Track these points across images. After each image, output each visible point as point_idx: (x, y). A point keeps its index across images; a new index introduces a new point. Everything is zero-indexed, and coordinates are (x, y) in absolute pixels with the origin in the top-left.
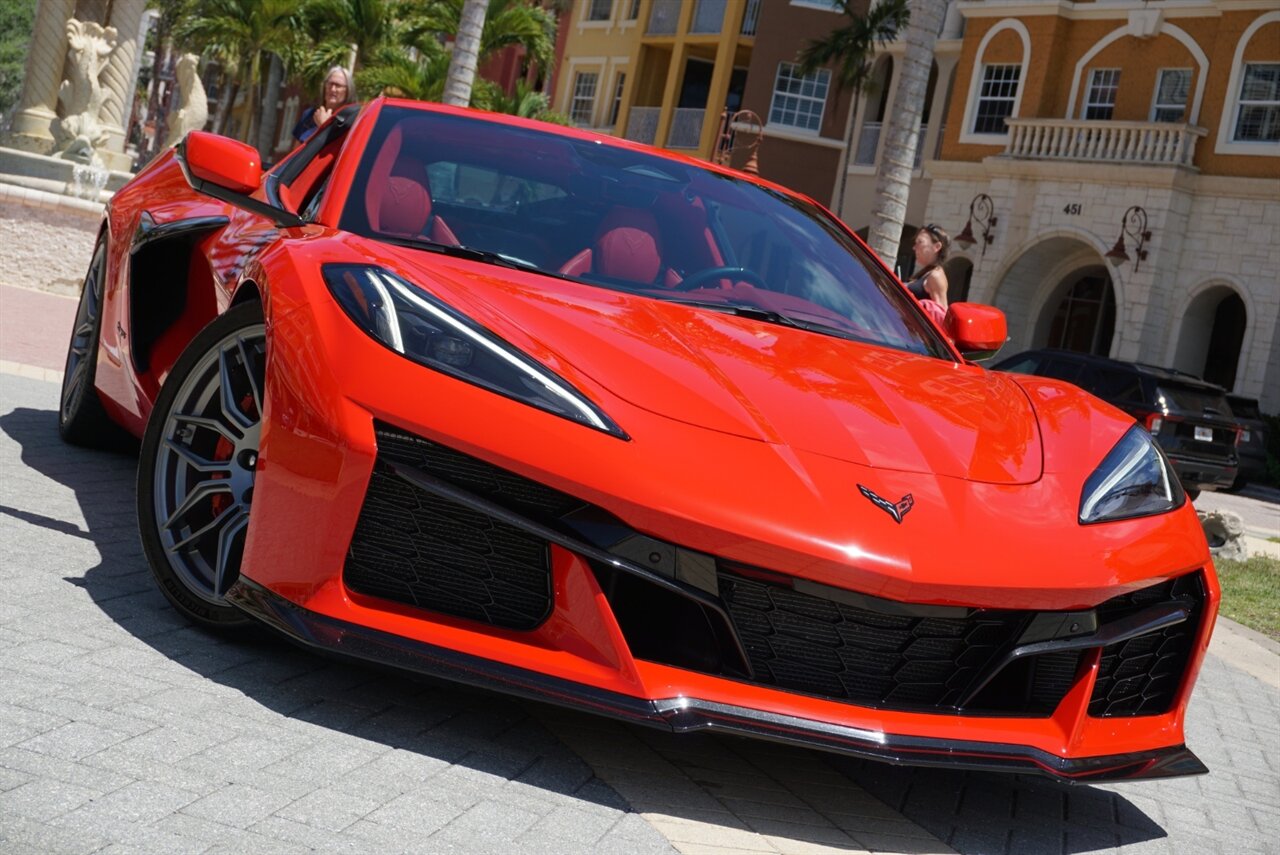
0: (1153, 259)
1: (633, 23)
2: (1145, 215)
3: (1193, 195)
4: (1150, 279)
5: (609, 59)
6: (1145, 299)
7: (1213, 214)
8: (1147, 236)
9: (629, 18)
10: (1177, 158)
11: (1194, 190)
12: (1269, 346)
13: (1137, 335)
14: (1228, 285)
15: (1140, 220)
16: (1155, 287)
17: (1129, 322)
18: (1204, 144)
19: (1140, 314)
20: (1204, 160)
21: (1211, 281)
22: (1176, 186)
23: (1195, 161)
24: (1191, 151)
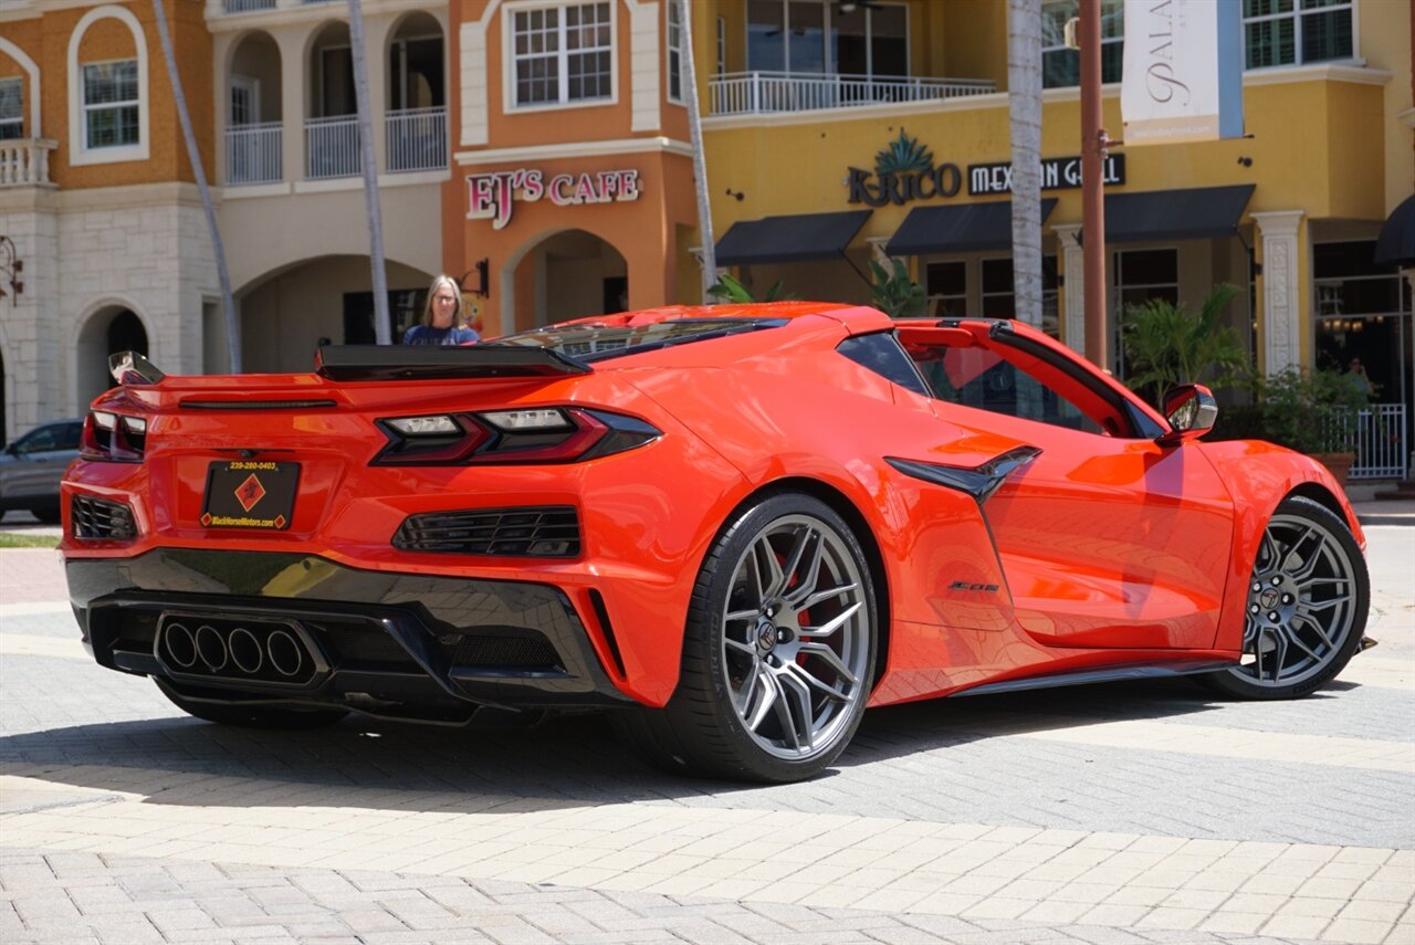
0: (30, 289)
2: (12, 243)
3: (57, 213)
4: (33, 312)
6: (32, 334)
7: (85, 231)
8: (18, 266)
10: (32, 178)
11: (57, 209)
12: (178, 360)
13: (33, 375)
14: (119, 303)
15: (7, 249)
16: (39, 319)
17: (20, 362)
18: (56, 157)
19: (30, 352)
20: (59, 172)
21: (98, 302)
22: (38, 208)
23: (52, 177)
24: (45, 167)
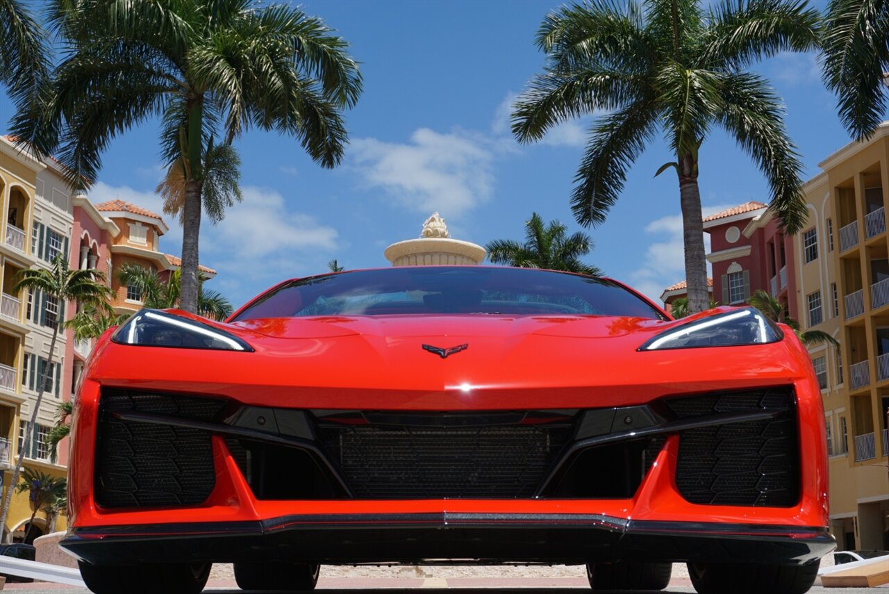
1: (841, 386)
5: (833, 412)
9: (839, 383)
